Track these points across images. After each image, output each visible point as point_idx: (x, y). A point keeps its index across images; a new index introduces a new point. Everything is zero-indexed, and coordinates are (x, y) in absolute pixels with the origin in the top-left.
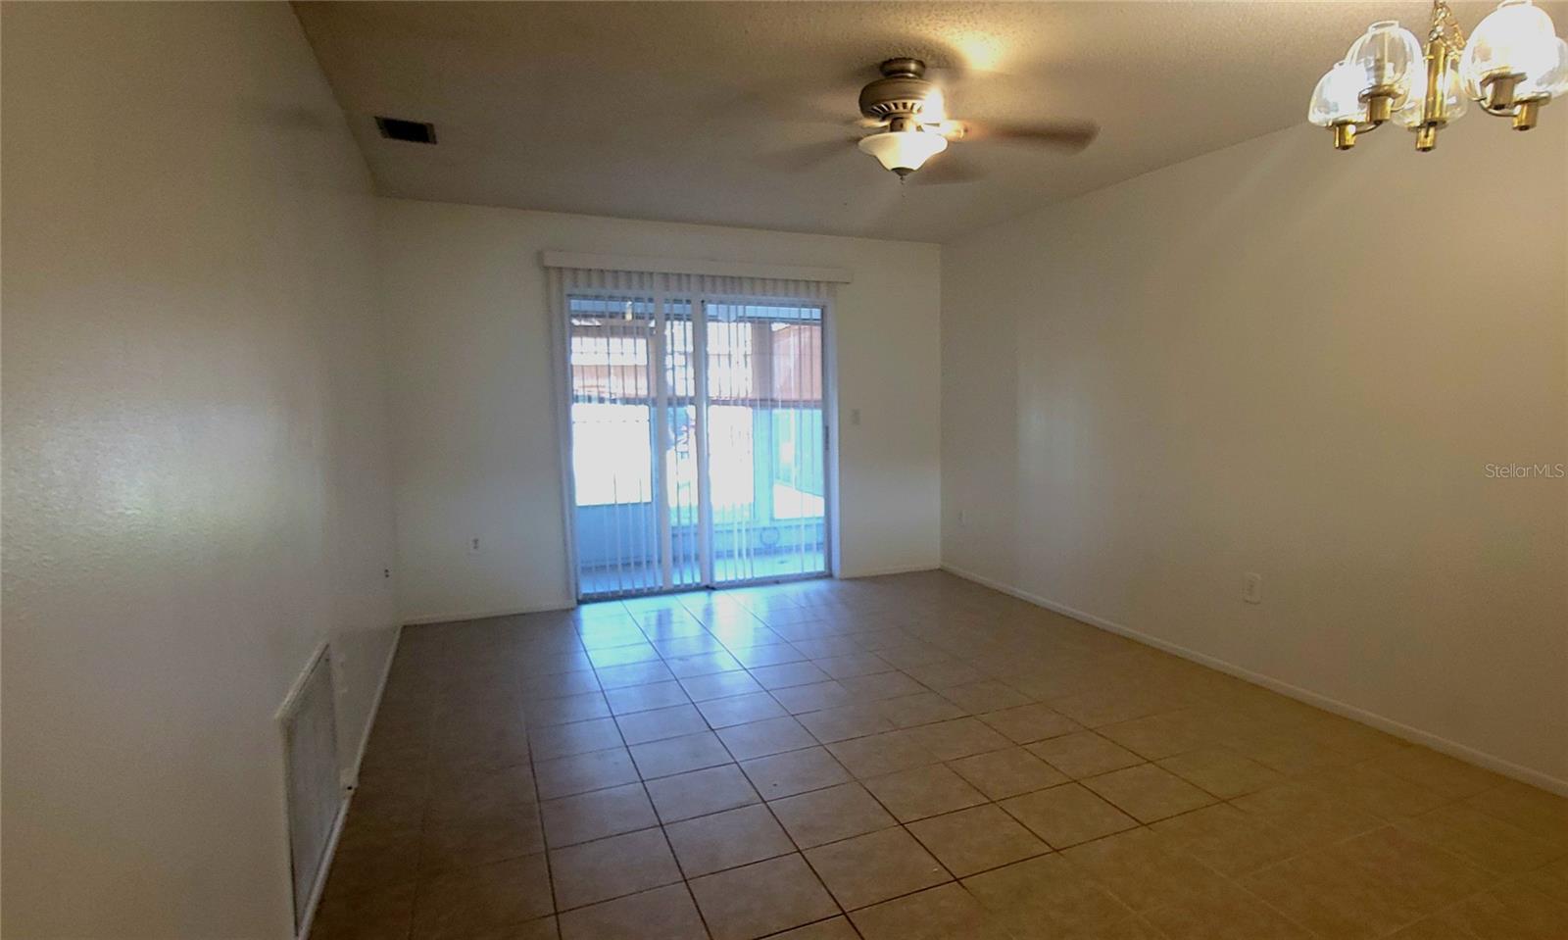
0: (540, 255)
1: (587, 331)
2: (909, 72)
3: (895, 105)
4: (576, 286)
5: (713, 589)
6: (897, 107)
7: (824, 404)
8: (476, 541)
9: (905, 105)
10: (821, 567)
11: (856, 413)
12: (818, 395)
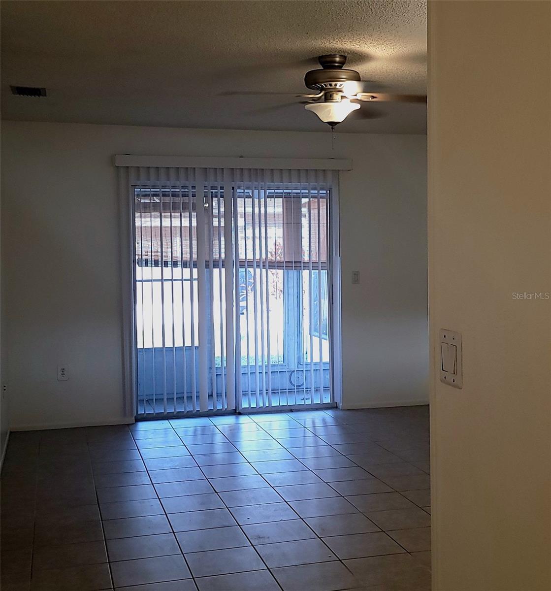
0: (112, 159)
1: (146, 208)
2: (336, 62)
3: (325, 85)
4: (138, 179)
5: (240, 414)
6: (326, 86)
7: (329, 266)
8: (63, 370)
9: (331, 85)
10: (327, 400)
11: (356, 274)
12: (324, 258)
